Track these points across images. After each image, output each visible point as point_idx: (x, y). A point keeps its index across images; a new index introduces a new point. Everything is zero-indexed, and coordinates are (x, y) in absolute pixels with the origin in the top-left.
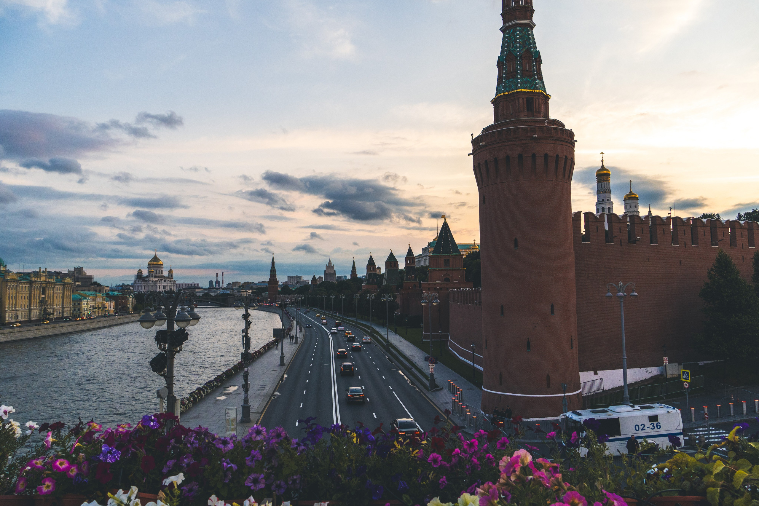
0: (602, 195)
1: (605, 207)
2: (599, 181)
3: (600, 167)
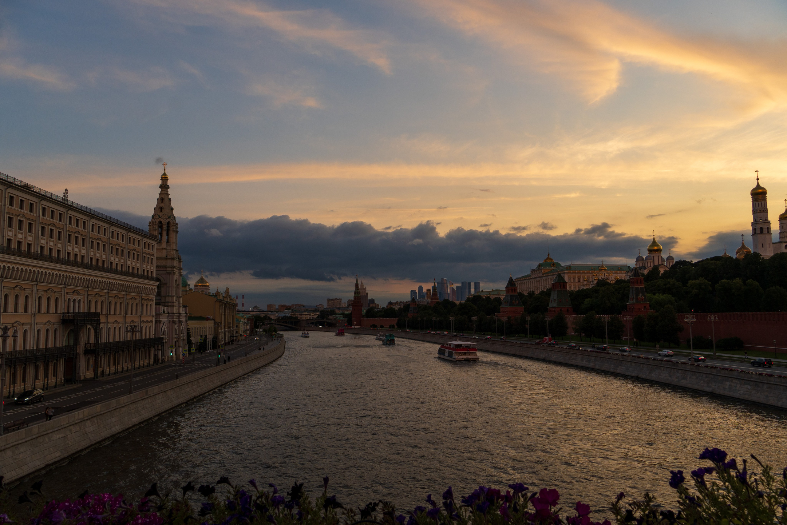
0: (758, 214)
1: (763, 227)
2: (754, 200)
3: (755, 186)
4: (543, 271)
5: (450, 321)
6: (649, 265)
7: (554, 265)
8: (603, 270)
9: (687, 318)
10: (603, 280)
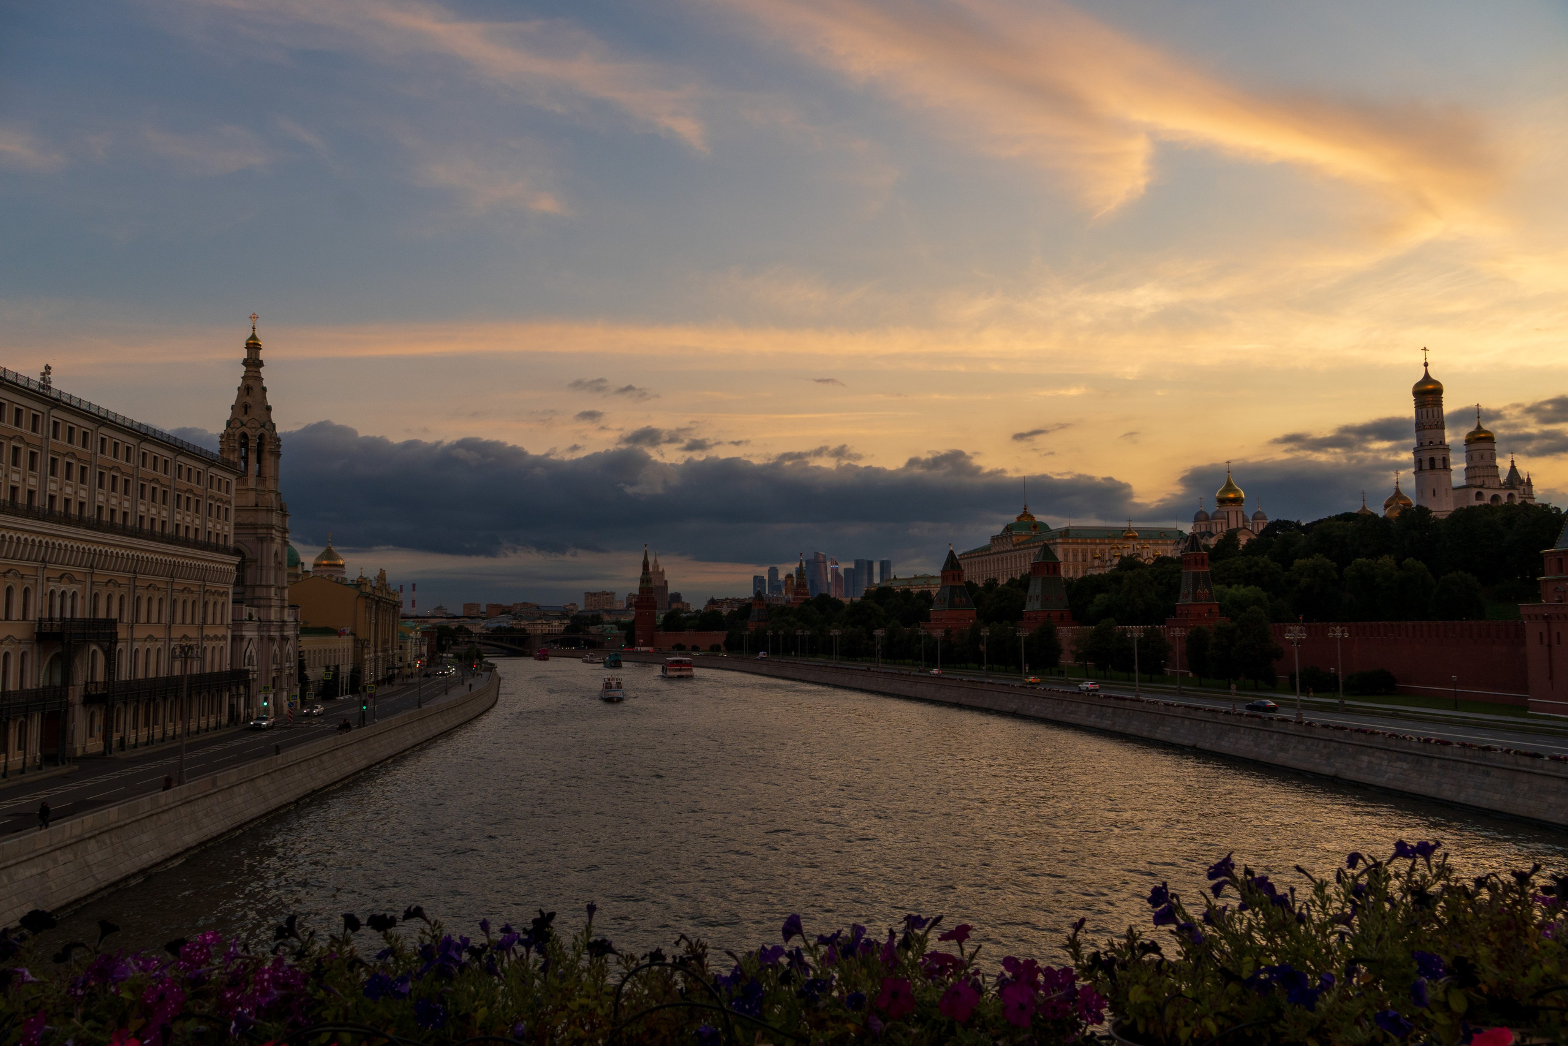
0: (1426, 432)
1: (1436, 457)
2: (1419, 405)
3: (1420, 377)
4: (1014, 539)
5: (832, 636)
6: (1219, 530)
7: (1035, 527)
8: (1131, 537)
9: (1290, 632)
10: (1130, 557)
